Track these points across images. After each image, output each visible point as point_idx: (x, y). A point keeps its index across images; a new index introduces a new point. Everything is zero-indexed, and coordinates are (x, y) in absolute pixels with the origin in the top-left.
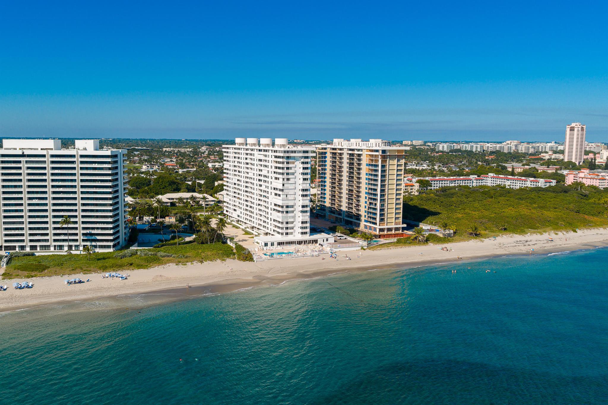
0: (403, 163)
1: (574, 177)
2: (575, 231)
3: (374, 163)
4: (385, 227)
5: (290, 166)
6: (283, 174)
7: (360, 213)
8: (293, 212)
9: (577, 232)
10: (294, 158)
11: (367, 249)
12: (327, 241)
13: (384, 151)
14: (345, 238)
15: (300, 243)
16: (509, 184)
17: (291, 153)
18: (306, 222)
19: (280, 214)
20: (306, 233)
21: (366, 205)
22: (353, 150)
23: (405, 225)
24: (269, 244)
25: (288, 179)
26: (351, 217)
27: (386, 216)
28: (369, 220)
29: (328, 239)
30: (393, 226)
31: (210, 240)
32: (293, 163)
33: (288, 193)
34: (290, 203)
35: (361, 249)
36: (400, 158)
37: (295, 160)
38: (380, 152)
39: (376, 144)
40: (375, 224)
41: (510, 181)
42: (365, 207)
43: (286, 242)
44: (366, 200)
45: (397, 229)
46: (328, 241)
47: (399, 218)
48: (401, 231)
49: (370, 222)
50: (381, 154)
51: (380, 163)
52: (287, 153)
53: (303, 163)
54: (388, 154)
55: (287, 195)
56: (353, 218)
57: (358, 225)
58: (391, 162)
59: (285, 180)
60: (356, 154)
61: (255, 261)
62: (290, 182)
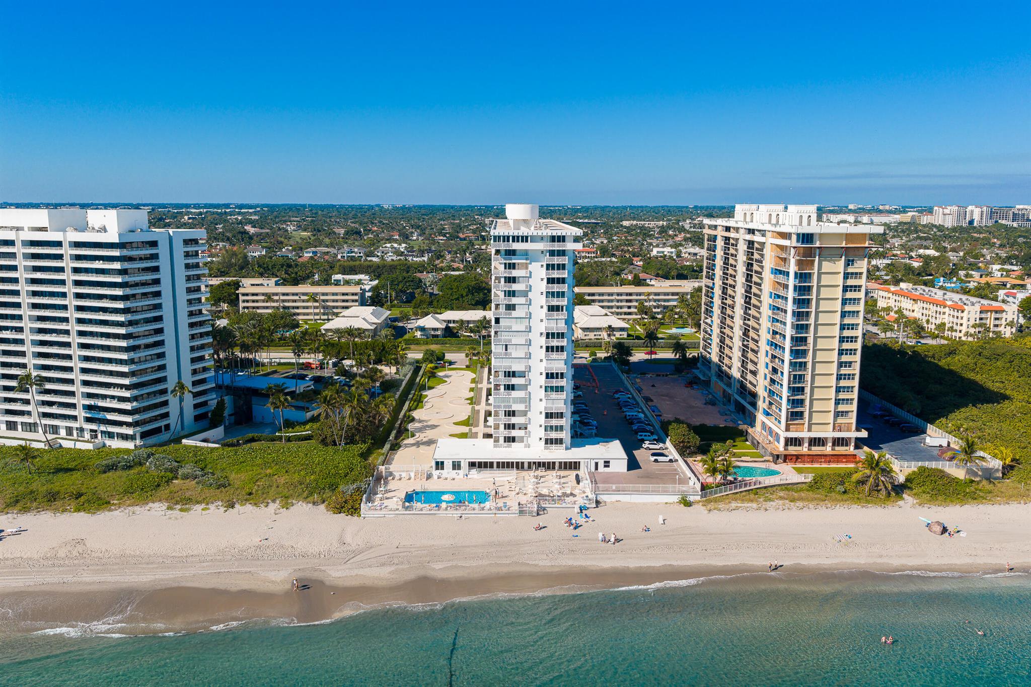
0: (864, 271)
3: (782, 267)
4: (805, 434)
5: (515, 273)
7: (757, 389)
8: (523, 388)
10: (526, 254)
11: (698, 502)
12: (605, 466)
13: (807, 238)
14: (671, 461)
17: (513, 241)
18: (560, 415)
20: (559, 441)
21: (767, 372)
22: (753, 232)
23: (864, 434)
24: (448, 465)
25: (511, 307)
26: (744, 397)
27: (808, 408)
29: (608, 462)
30: (829, 433)
32: (526, 267)
33: (510, 340)
34: (517, 367)
35: (680, 502)
36: (856, 256)
37: (527, 259)
38: (794, 237)
42: (766, 377)
43: (498, 463)
44: (768, 360)
45: (838, 442)
46: (608, 466)
47: (847, 412)
48: (852, 448)
50: (795, 244)
51: (791, 268)
52: (504, 241)
53: (550, 267)
54: (818, 244)
55: (506, 346)
56: (748, 400)
58: (827, 266)
59: (502, 307)
60: (757, 242)
62: (514, 314)
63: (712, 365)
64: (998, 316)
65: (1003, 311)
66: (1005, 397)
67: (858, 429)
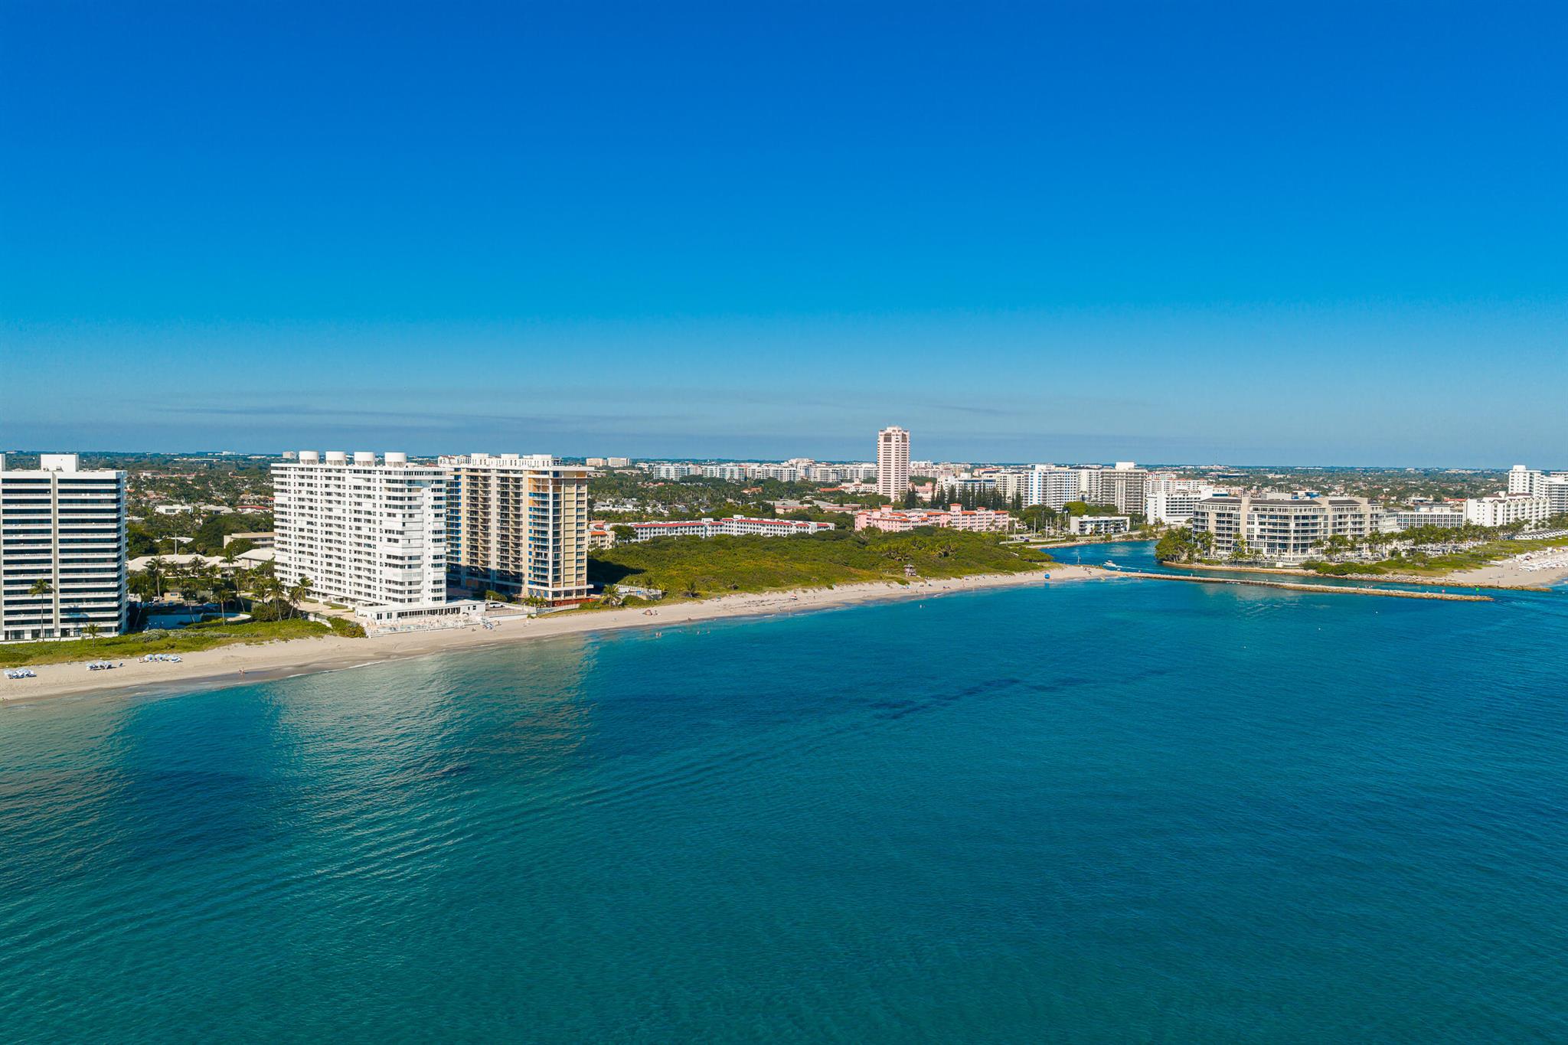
0: (586, 492)
1: (868, 519)
2: (831, 588)
3: (541, 492)
4: (562, 589)
5: (413, 494)
6: (402, 507)
7: (521, 571)
8: (419, 566)
9: (833, 589)
10: (420, 482)
11: (537, 617)
12: (474, 610)
13: (556, 473)
14: (502, 606)
15: (433, 612)
16: (765, 532)
17: (415, 475)
18: (440, 582)
19: (399, 570)
20: (440, 599)
21: (531, 557)
22: (507, 471)
23: (591, 586)
24: (385, 616)
25: (411, 516)
26: (507, 579)
27: (562, 573)
28: (536, 580)
29: (475, 607)
30: (574, 587)
31: (282, 615)
32: (419, 490)
33: (412, 536)
34: (415, 552)
35: (528, 617)
36: (581, 484)
37: (421, 486)
38: (551, 474)
39: (541, 461)
40: (546, 585)
41: (766, 527)
42: (530, 560)
43: (410, 612)
44: (531, 550)
45: (579, 592)
47: (582, 575)
48: (585, 595)
49: (538, 584)
50: (552, 477)
51: (550, 492)
53: (434, 490)
54: (563, 477)
55: (409, 540)
56: (510, 580)
57: (519, 590)
58: (568, 490)
59: (407, 516)
60: (512, 478)
61: (370, 637)
62: (413, 520)
63: (462, 569)
64: (603, 539)
65: (606, 535)
66: (644, 571)
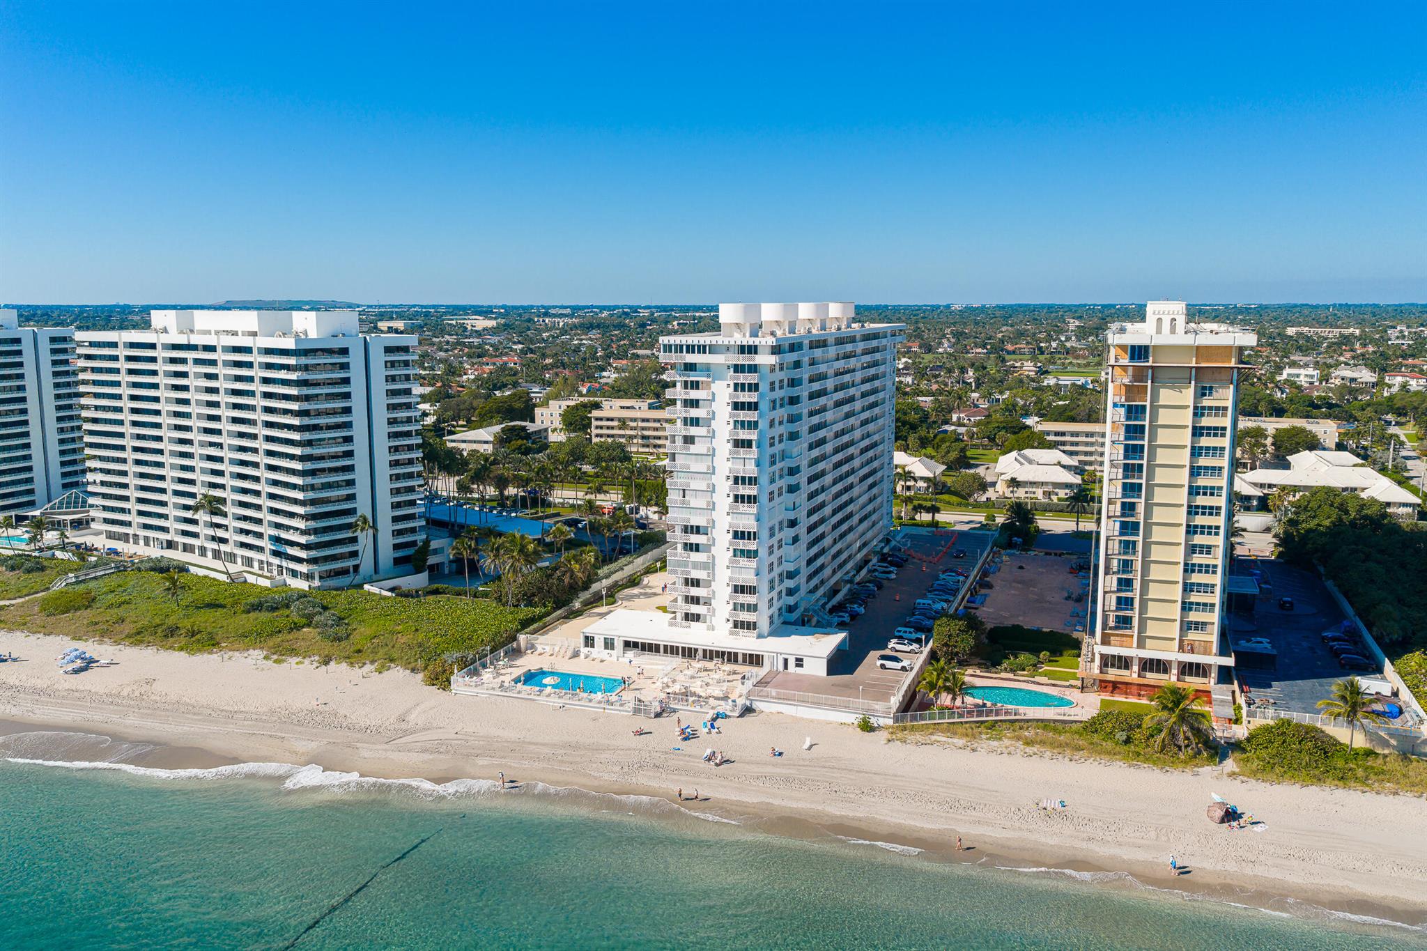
0: (1229, 404)
4: (1134, 652)
5: (693, 394)
8: (706, 548)
10: (707, 369)
12: (797, 665)
13: (1140, 352)
17: (688, 352)
18: (752, 590)
20: (751, 626)
23: (1232, 661)
25: (689, 440)
27: (1137, 611)
29: (801, 660)
30: (1172, 654)
32: (707, 386)
33: (688, 485)
34: (696, 520)
36: (1215, 381)
37: (708, 376)
43: (665, 647)
45: (1189, 669)
46: (801, 666)
47: (1204, 624)
48: (1212, 681)
52: (676, 352)
53: (735, 387)
54: (1150, 362)
55: (684, 490)
58: (1167, 396)
59: (678, 440)
62: (693, 449)
67: (1223, 652)
